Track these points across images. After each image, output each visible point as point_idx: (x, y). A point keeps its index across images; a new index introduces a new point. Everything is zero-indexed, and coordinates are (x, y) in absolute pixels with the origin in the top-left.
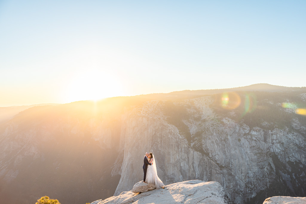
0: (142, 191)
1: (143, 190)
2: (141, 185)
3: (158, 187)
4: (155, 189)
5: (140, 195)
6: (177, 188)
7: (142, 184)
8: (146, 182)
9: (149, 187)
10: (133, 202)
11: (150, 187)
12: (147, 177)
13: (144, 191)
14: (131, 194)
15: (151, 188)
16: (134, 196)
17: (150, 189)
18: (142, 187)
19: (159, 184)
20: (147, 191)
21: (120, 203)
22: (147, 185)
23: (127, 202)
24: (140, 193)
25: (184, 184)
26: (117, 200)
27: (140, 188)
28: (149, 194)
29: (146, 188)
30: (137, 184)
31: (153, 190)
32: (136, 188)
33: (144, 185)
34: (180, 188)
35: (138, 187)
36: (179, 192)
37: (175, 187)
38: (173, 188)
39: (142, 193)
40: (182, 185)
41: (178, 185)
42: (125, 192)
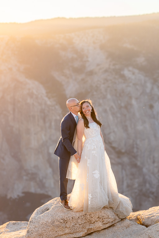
1: (67, 231)
2: (61, 215)
4: (113, 225)
9: (90, 222)
11: (93, 220)
13: (72, 236)
15: (99, 225)
17: (92, 226)
18: (65, 221)
27: (58, 226)
29: (78, 225)
30: (43, 212)
31: (104, 231)
32: (42, 226)
33: (69, 215)
35: (50, 221)
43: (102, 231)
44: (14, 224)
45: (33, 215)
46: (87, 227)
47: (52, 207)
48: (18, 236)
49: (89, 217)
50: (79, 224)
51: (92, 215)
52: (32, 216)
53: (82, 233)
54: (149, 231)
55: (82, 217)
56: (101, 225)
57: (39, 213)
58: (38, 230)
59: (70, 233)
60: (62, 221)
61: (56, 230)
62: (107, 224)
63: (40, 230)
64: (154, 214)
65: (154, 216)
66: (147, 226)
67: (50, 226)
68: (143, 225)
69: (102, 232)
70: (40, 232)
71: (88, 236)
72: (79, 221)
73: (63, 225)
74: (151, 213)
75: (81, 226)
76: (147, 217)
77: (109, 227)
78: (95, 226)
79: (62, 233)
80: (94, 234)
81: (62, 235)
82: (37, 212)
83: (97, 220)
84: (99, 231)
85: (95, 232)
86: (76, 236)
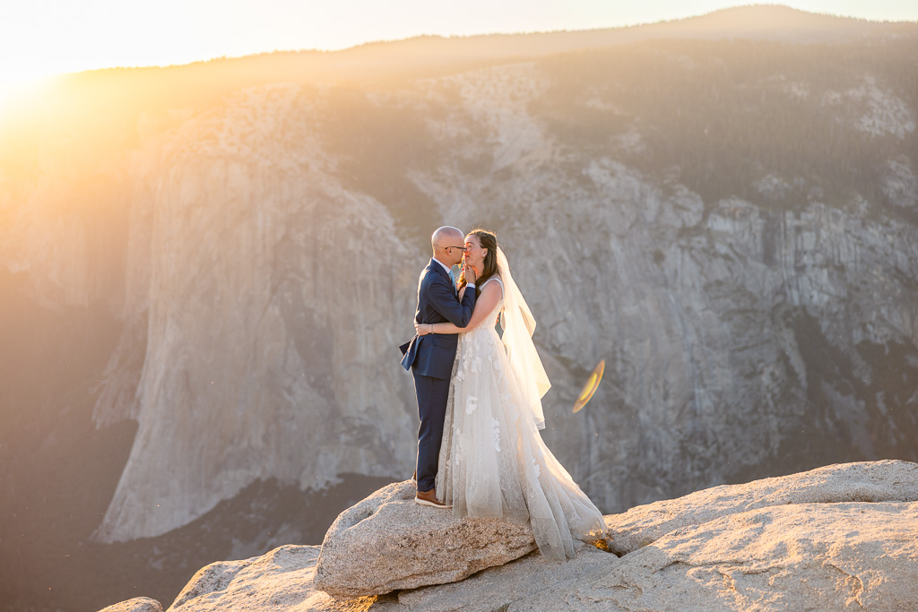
0: (412, 584)
1: (418, 567)
2: (403, 527)
3: (558, 537)
4: (533, 552)
6: (794, 558)
7: (406, 517)
8: (439, 494)
9: (476, 545)
11: (484, 539)
12: (457, 459)
13: (430, 580)
14: (297, 597)
15: (499, 552)
17: (481, 556)
18: (413, 543)
19: (568, 515)
20: (453, 575)
22: (459, 521)
24: (394, 595)
25: (820, 512)
27: (395, 556)
29: (445, 552)
30: (357, 520)
31: (512, 567)
32: (355, 555)
33: (422, 528)
34: (822, 548)
35: (374, 542)
36: (850, 600)
37: (751, 544)
38: (741, 555)
39: (411, 596)
40: (811, 520)
41: (766, 519)
42: (219, 566)
43: (507, 567)
44: (293, 552)
45: (333, 529)
46: (469, 558)
47: (381, 506)
48: (298, 581)
49: (471, 531)
50: (449, 551)
51: (482, 528)
52: (330, 531)
53: (455, 572)
54: (624, 567)
55: (457, 531)
56: (503, 553)
57: (348, 522)
58: (345, 567)
59: (426, 574)
60: (404, 542)
61: (391, 566)
62: (518, 548)
63: (349, 565)
64: (639, 524)
65: (637, 529)
66: (619, 555)
67: (374, 556)
68: (610, 551)
70: (349, 571)
71: (469, 581)
72: (448, 541)
73: (408, 552)
74: (630, 521)
75: (453, 554)
76: (620, 530)
77: (525, 557)
78: (488, 555)
79: (405, 574)
80: (486, 575)
81: (405, 578)
82: (343, 521)
83: (494, 539)
84: (497, 567)
85: (487, 569)
86: (439, 582)
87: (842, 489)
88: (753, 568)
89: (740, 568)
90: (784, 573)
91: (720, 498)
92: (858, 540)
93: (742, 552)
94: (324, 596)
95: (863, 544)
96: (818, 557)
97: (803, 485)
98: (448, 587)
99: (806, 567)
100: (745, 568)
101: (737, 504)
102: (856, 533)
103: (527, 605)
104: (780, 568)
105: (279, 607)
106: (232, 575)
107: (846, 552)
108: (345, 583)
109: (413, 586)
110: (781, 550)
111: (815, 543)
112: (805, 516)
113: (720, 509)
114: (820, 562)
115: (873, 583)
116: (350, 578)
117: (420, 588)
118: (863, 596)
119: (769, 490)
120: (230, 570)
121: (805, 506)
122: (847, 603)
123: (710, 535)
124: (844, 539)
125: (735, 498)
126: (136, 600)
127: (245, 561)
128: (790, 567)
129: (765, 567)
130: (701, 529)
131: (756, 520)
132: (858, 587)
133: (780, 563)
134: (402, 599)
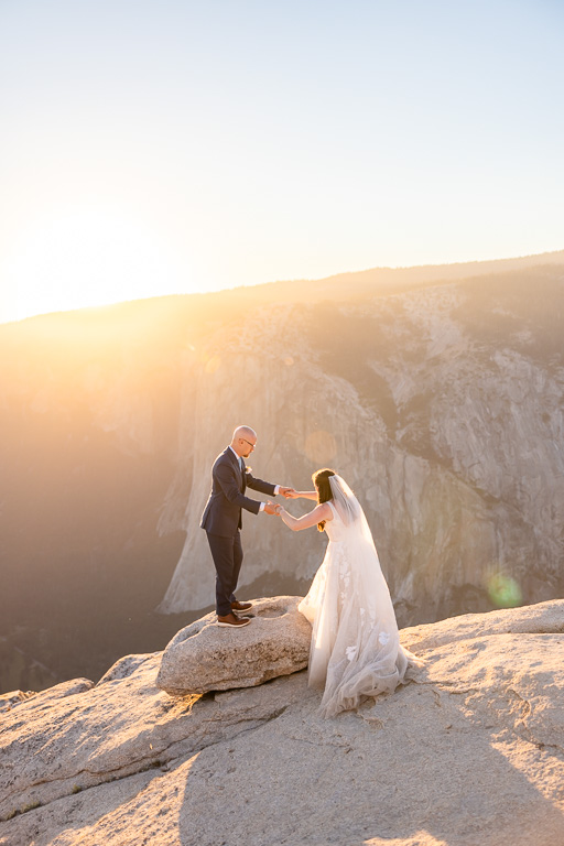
0: (223, 687)
1: (227, 675)
2: (216, 644)
5: (213, 710)
6: (488, 682)
7: (220, 636)
9: (269, 659)
10: (157, 765)
11: (275, 655)
13: (236, 685)
15: (287, 664)
16: (170, 716)
17: (273, 667)
18: (222, 657)
20: (253, 681)
21: (74, 761)
22: (257, 641)
23: (116, 764)
24: (210, 696)
25: (523, 642)
26: (62, 740)
27: (210, 666)
28: (271, 708)
29: (246, 664)
30: (188, 636)
31: (297, 676)
32: (182, 664)
33: (230, 645)
34: (509, 676)
35: (194, 655)
36: (520, 721)
37: (464, 667)
38: (453, 677)
39: (223, 696)
40: (514, 649)
41: (481, 647)
42: (130, 658)
43: (293, 676)
46: (264, 669)
47: (205, 627)
49: (266, 648)
50: (249, 663)
51: (273, 646)
53: (254, 679)
55: (254, 649)
56: (290, 665)
57: (182, 638)
58: (174, 673)
59: (233, 680)
60: (216, 656)
61: (207, 673)
63: (177, 671)
67: (195, 665)
69: (293, 679)
70: (177, 676)
71: (264, 686)
72: (248, 656)
73: (219, 663)
75: (252, 666)
78: (279, 667)
79: (218, 679)
80: (277, 682)
81: (218, 682)
82: (179, 637)
83: (283, 654)
84: (286, 676)
85: (279, 677)
86: (243, 685)
87: (552, 622)
88: (457, 689)
89: (448, 688)
90: (478, 695)
91: (461, 626)
92: (538, 669)
93: (455, 674)
94: (163, 693)
95: (539, 674)
96: (505, 683)
97: (522, 618)
98: (248, 690)
99: (495, 691)
100: (451, 689)
101: (471, 630)
102: (540, 663)
103: (298, 708)
104: (476, 690)
105: (141, 698)
106: (137, 666)
107: (526, 680)
108: (174, 685)
109: (225, 688)
110: (481, 675)
111: (506, 671)
112: (510, 645)
113: (457, 634)
114: (506, 686)
115: (539, 708)
116: (178, 682)
117: (229, 690)
118: (529, 719)
119: (498, 621)
120: (138, 662)
121: (515, 636)
122: (516, 724)
123: (437, 658)
124: (526, 669)
125: (471, 625)
126: (76, 680)
127: (150, 655)
128: (483, 690)
129: (466, 689)
130: (433, 653)
131: (475, 647)
132: (527, 710)
133: (477, 686)
134: (217, 698)
